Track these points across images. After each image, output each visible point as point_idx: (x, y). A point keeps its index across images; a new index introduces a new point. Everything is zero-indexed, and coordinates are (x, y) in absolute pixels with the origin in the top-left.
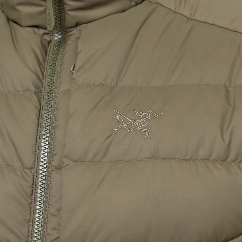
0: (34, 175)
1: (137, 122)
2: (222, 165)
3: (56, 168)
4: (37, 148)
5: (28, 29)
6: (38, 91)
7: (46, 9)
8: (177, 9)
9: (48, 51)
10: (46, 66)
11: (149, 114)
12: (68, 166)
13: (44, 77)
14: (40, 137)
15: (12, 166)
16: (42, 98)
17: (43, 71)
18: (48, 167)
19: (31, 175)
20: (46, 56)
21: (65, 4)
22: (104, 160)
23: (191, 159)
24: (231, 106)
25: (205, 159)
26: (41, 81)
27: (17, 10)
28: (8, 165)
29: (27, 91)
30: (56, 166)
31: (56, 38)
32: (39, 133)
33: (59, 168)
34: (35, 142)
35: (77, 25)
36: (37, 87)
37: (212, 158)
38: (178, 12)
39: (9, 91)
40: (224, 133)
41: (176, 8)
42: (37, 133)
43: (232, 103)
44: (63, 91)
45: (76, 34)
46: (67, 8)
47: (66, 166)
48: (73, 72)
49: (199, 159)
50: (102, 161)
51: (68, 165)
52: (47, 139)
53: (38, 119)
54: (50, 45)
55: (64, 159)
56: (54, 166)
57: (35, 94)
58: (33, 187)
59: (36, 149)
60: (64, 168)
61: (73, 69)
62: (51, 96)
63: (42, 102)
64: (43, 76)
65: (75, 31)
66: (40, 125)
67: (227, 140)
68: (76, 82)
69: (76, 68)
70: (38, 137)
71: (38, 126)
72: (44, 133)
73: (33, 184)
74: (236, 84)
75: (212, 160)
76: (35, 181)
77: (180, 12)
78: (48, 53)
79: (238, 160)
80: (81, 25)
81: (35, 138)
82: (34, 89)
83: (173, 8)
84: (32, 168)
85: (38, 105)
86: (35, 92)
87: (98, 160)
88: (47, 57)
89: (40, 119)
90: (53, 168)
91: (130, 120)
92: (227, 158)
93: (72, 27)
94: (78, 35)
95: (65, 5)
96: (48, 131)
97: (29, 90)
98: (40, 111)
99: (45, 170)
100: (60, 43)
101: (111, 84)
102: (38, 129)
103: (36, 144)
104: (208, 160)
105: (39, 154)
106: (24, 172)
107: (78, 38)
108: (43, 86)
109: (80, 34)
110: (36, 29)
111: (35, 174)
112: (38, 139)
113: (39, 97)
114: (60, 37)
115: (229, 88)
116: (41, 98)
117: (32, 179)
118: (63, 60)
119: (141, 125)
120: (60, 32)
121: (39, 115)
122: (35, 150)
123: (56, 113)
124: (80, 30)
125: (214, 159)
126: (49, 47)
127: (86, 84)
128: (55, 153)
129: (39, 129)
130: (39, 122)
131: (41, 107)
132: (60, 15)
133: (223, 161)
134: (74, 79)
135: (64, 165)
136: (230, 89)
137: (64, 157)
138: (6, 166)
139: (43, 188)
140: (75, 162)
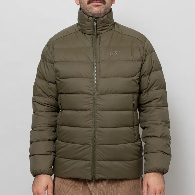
15: (89, 62)
16: (94, 49)
23: (126, 60)
35: (99, 34)
37: (130, 60)
44: (98, 47)
53: (93, 53)
55: (100, 60)
61: (100, 43)
84: (93, 62)
91: (113, 53)
98: (93, 51)
106: (91, 63)
139: (95, 66)
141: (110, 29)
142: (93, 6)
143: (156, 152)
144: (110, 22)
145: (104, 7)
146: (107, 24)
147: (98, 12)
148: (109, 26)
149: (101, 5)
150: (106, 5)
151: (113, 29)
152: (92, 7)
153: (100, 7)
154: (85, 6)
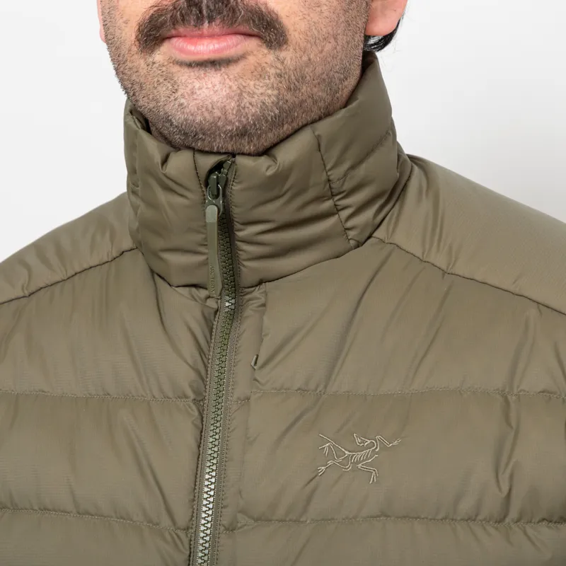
0: (191, 540)
1: (358, 455)
2: (497, 529)
3: (227, 529)
4: (196, 495)
5: (181, 290)
6: (199, 399)
7: (207, 259)
8: (425, 256)
9: (215, 327)
10: (211, 353)
11: (376, 442)
12: (246, 527)
13: (209, 372)
14: (202, 476)
15: (158, 524)
16: (206, 409)
17: (207, 363)
18: (214, 527)
19: (186, 541)
20: (211, 335)
21: (240, 250)
22: (303, 519)
23: (445, 518)
24: (512, 428)
25: (469, 519)
26: (203, 380)
27: (161, 259)
28: (150, 521)
29: (182, 398)
30: (227, 526)
31: (227, 304)
32: (199, 469)
33: (231, 529)
34: (193, 486)
35: (260, 282)
36: (197, 392)
37: (480, 517)
38: (427, 260)
39: (154, 397)
40: (500, 474)
41: (423, 253)
42: (197, 470)
43: (514, 424)
44: (239, 398)
45: (259, 298)
46: (243, 256)
47: (241, 527)
48: (255, 367)
49: (459, 518)
50: (302, 520)
51: (245, 525)
52: (213, 480)
53: (199, 447)
54: (217, 316)
55: (240, 516)
56: (224, 526)
57: (194, 403)
58: (189, 560)
59: (195, 497)
60: (240, 530)
61: (256, 363)
62: (219, 406)
63: (205, 416)
64: (207, 371)
65: (257, 293)
66: (201, 456)
67: (505, 489)
68: (259, 385)
69: (260, 362)
70: (198, 476)
71: (199, 458)
72: (208, 470)
73: (190, 556)
74: (521, 391)
75: (480, 521)
76: (192, 550)
77: (431, 260)
78: (214, 330)
79: (522, 521)
80: (267, 283)
81: (193, 479)
82: (192, 396)
83: (419, 254)
84: (188, 528)
85: (198, 423)
86: (195, 400)
87: (295, 518)
88: (213, 337)
89: (202, 445)
90: (222, 528)
91: (346, 452)
92: (505, 517)
93: (252, 287)
94: (263, 300)
95: (240, 252)
96: (214, 468)
97: (186, 397)
98: (202, 432)
99: (208, 532)
100: (234, 312)
101: (316, 390)
102: (198, 464)
103: (195, 489)
104: (474, 520)
105: (200, 505)
106: (176, 534)
107: (264, 305)
108: (206, 388)
109: (266, 299)
110: (194, 290)
111: (193, 539)
112: (198, 480)
113: (200, 408)
114: (233, 301)
115: (509, 397)
116: (203, 410)
117: (187, 547)
118: (238, 345)
119: (363, 461)
120: (234, 294)
121: (201, 439)
122: (192, 497)
123: (228, 437)
124: (266, 293)
125: (485, 519)
126: (216, 319)
127: (276, 389)
128: (225, 503)
129: (200, 463)
130: (199, 451)
131: (203, 425)
132: (233, 267)
133: (499, 522)
134: (256, 380)
135: (239, 525)
136: (512, 399)
137: (240, 512)
138: (148, 522)
139: (205, 561)
140: (256, 520)
141: (351, 234)
142: (181, 64)
144: (348, 186)
145: (272, 71)
146: (319, 199)
147: (217, 113)
148: (345, 214)
149: (242, 57)
150: (288, 55)
151: (380, 233)
152: (176, 69)
153: (235, 70)
154: (129, 64)
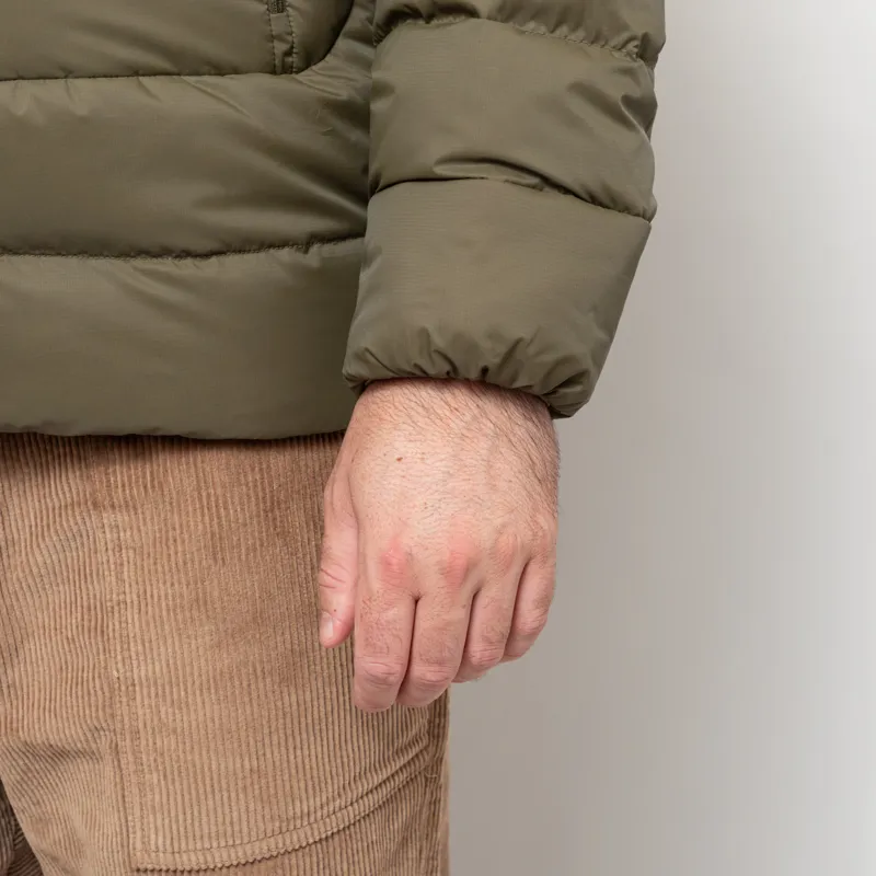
143: (441, 170)
